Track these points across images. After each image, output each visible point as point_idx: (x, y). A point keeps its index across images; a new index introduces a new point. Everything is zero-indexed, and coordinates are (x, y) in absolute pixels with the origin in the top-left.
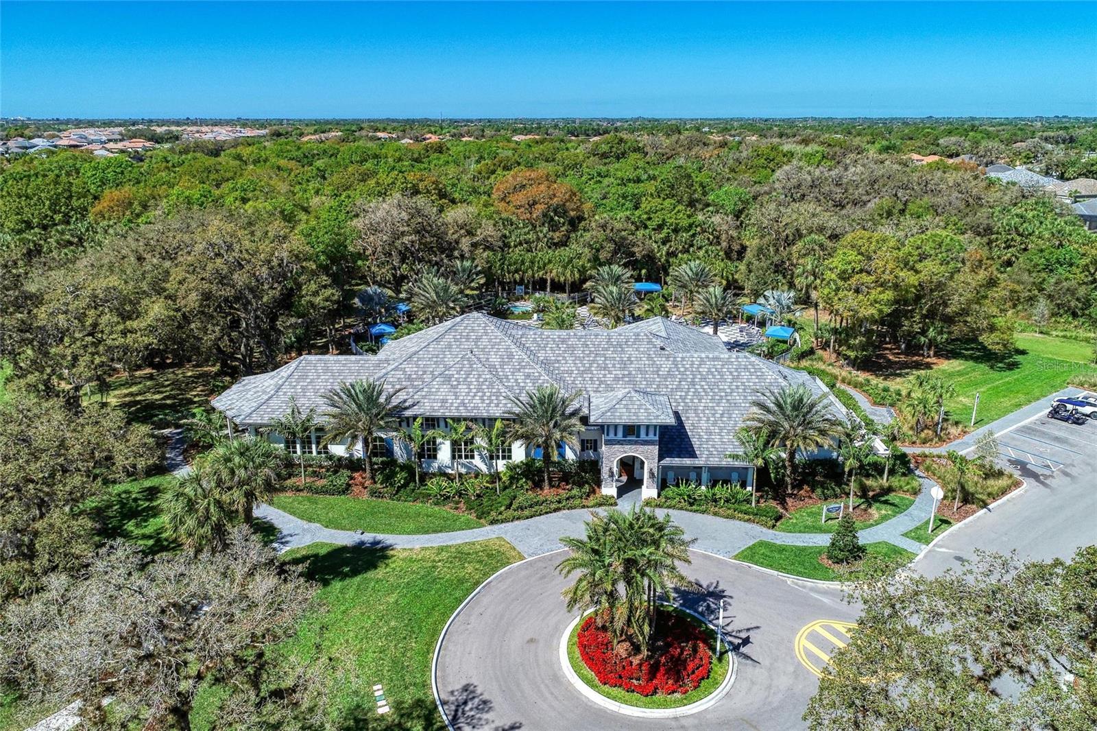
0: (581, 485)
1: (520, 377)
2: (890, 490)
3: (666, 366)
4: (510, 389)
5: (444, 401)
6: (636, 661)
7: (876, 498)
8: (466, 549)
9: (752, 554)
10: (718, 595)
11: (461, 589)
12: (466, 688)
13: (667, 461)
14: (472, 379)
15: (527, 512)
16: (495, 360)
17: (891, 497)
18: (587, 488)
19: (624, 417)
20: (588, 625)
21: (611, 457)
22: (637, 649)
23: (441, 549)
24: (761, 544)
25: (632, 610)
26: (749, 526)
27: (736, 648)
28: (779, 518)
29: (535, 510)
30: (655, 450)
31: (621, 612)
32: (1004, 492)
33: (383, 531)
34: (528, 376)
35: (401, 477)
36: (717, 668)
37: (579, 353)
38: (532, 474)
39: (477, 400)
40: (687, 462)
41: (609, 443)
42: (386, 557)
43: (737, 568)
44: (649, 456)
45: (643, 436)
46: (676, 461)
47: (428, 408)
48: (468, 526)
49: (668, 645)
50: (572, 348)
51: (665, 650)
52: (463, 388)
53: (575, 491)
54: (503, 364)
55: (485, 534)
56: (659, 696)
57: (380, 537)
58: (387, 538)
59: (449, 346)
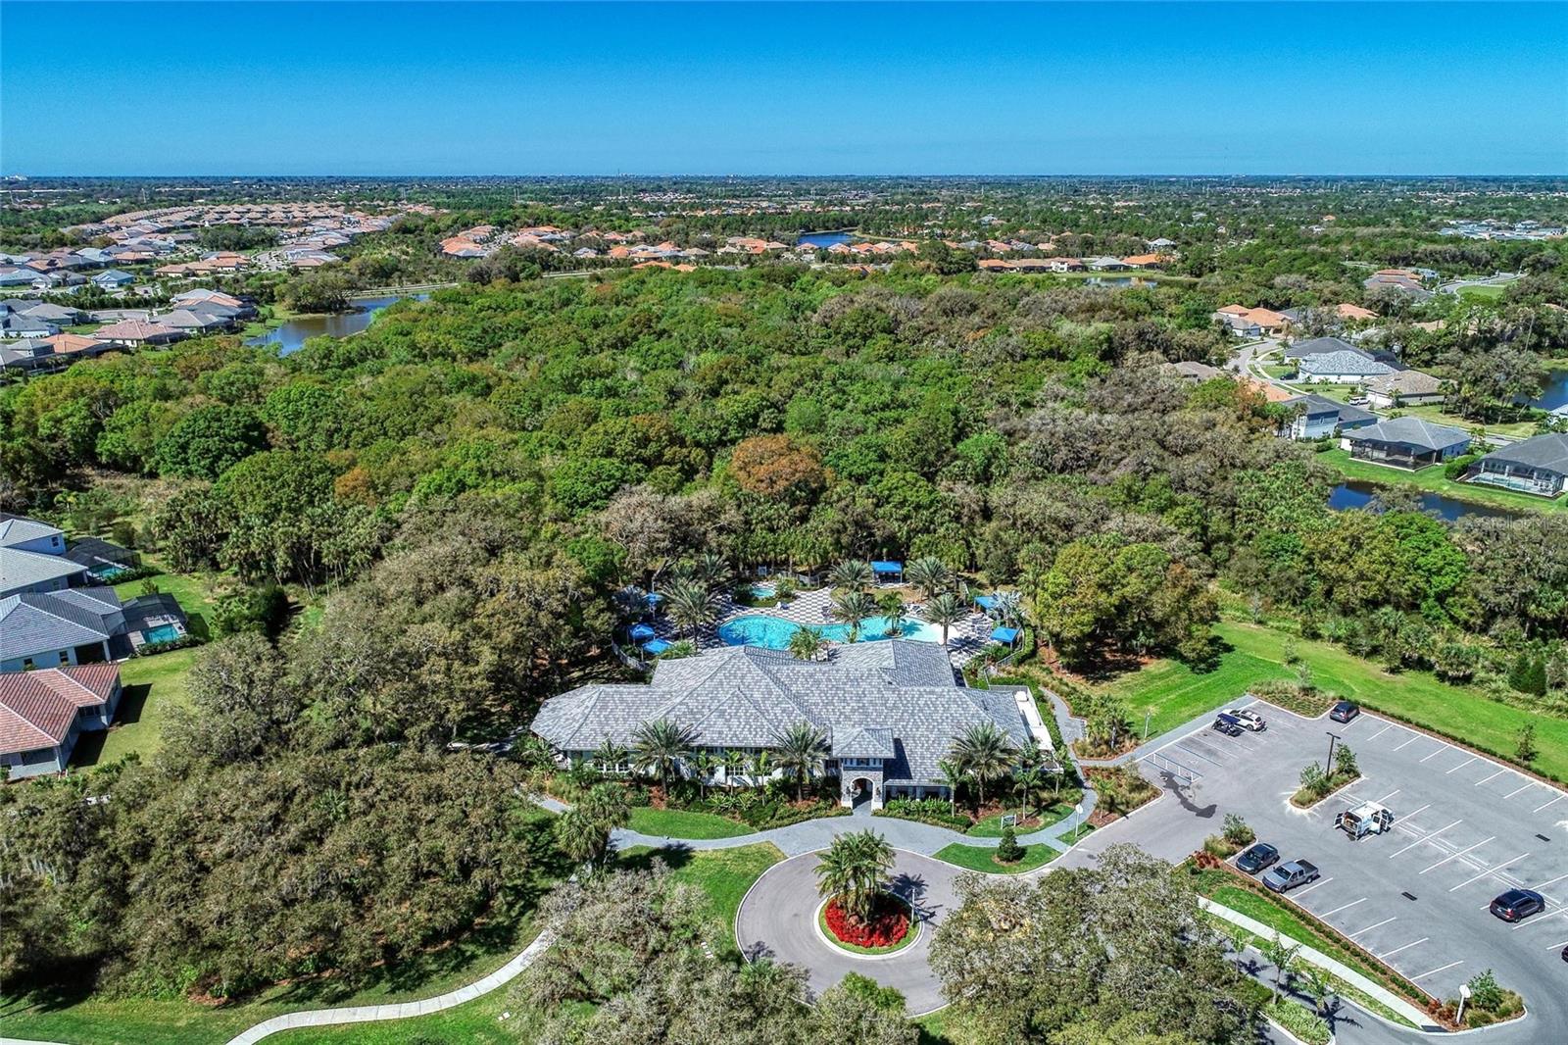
0: (826, 799)
1: (778, 711)
2: (1056, 801)
3: (892, 698)
4: (770, 721)
5: (720, 733)
6: (861, 927)
7: (1046, 808)
8: (745, 851)
9: (945, 855)
10: (919, 884)
11: (747, 880)
12: (758, 944)
13: (890, 782)
14: (741, 713)
15: (786, 821)
16: (757, 695)
17: (1058, 807)
18: (830, 802)
19: (858, 752)
20: (832, 905)
21: (848, 780)
22: (862, 920)
23: (728, 851)
24: (955, 846)
25: (858, 897)
26: (947, 831)
27: (925, 919)
28: (970, 824)
29: (794, 818)
30: (880, 774)
31: (852, 897)
32: (1143, 802)
33: (683, 837)
34: (784, 711)
35: (690, 793)
36: (911, 932)
37: (823, 686)
38: (788, 789)
39: (746, 732)
40: (905, 782)
41: (846, 769)
42: (690, 858)
43: (935, 864)
44: (876, 780)
45: (871, 764)
46: (897, 782)
47: (706, 739)
48: (744, 833)
49: (882, 917)
50: (818, 682)
51: (879, 920)
52: (735, 722)
53: (821, 804)
54: (764, 700)
55: (757, 839)
56: (875, 948)
57: (682, 841)
58: (689, 843)
59: (721, 683)
